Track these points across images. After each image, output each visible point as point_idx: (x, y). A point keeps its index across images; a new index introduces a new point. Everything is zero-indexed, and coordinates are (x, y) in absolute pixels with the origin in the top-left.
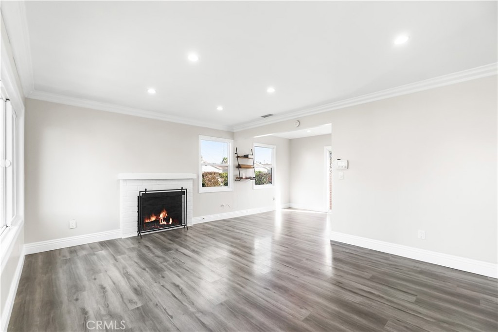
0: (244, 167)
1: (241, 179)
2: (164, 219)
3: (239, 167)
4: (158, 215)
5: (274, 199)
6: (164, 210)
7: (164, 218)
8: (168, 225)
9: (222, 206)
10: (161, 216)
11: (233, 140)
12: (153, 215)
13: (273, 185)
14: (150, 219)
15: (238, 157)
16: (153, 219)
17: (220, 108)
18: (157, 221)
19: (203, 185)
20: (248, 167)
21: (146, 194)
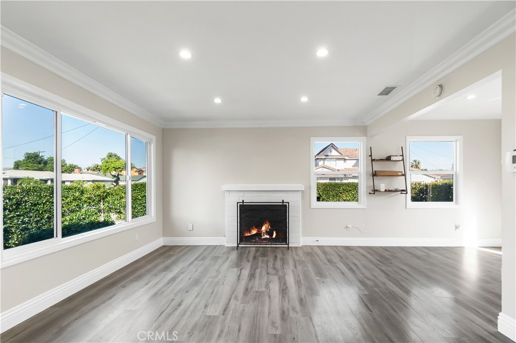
0: (382, 174)
1: (376, 192)
2: (267, 233)
3: (375, 174)
4: (259, 227)
5: (456, 227)
6: (267, 222)
7: (266, 231)
8: (271, 240)
9: (347, 227)
10: (264, 228)
11: (365, 137)
12: (254, 227)
13: (456, 203)
14: (250, 232)
15: (373, 160)
16: (254, 232)
17: (304, 99)
18: (259, 235)
19: (318, 199)
20: (394, 175)
21: (243, 205)
